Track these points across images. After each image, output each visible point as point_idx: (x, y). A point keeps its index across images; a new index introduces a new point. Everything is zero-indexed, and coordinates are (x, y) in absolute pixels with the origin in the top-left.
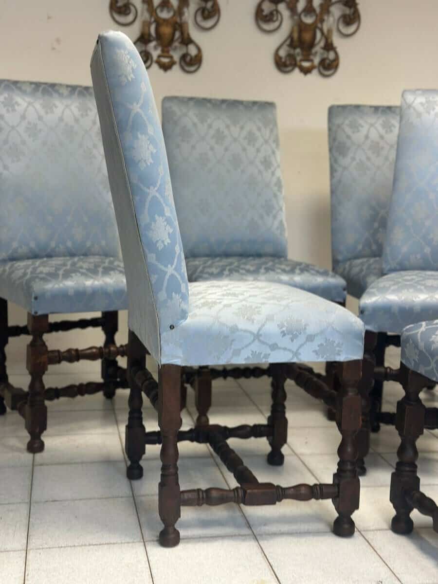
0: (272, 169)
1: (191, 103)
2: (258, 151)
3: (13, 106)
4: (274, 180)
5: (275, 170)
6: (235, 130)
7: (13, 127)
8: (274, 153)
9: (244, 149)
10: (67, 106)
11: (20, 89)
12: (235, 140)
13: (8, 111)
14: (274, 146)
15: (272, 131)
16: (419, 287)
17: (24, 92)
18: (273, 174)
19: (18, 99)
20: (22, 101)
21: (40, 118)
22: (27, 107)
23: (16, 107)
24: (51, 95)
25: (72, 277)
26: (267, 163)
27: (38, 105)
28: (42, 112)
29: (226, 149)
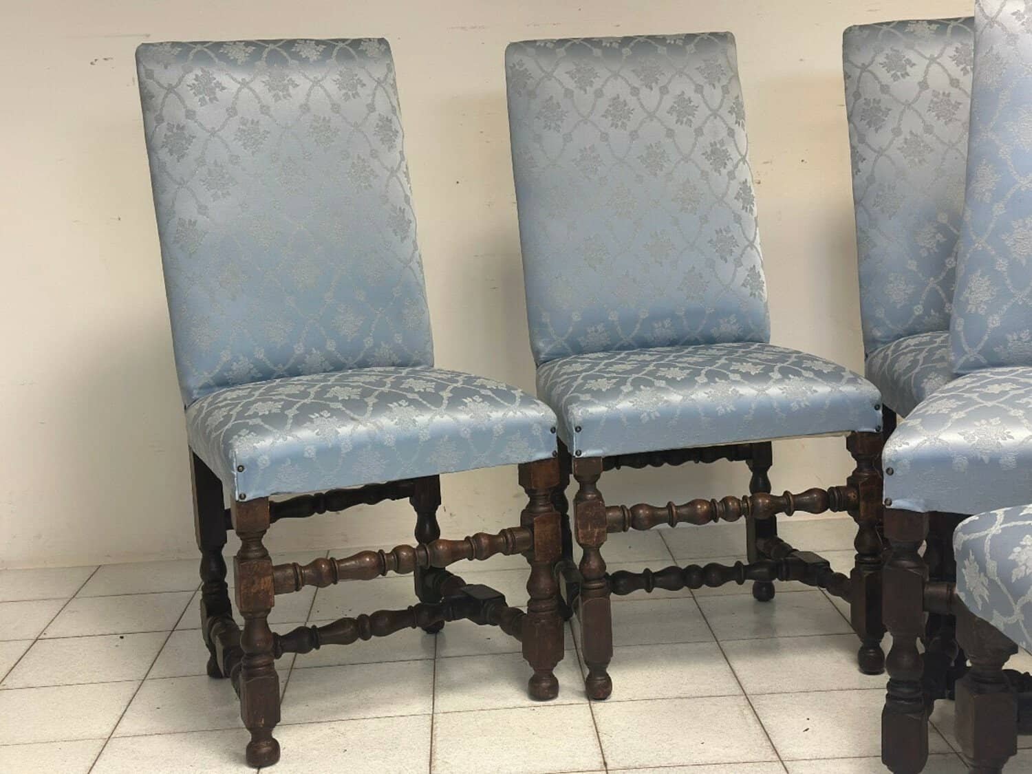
0: (730, 167)
1: (561, 51)
2: (699, 132)
3: (212, 91)
4: (735, 187)
5: (736, 166)
6: (650, 97)
7: (213, 133)
8: (731, 133)
9: (670, 133)
10: (316, 82)
11: (224, 57)
12: (651, 116)
13: (202, 101)
14: (731, 119)
15: (726, 90)
16: (1013, 412)
17: (233, 63)
18: (731, 175)
19: (222, 78)
20: (228, 81)
21: (265, 109)
22: (239, 90)
23: (218, 93)
24: (284, 62)
25: (311, 421)
26: (718, 156)
27: (259, 86)
28: (268, 98)
29: (634, 135)
